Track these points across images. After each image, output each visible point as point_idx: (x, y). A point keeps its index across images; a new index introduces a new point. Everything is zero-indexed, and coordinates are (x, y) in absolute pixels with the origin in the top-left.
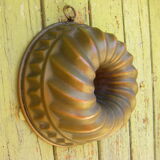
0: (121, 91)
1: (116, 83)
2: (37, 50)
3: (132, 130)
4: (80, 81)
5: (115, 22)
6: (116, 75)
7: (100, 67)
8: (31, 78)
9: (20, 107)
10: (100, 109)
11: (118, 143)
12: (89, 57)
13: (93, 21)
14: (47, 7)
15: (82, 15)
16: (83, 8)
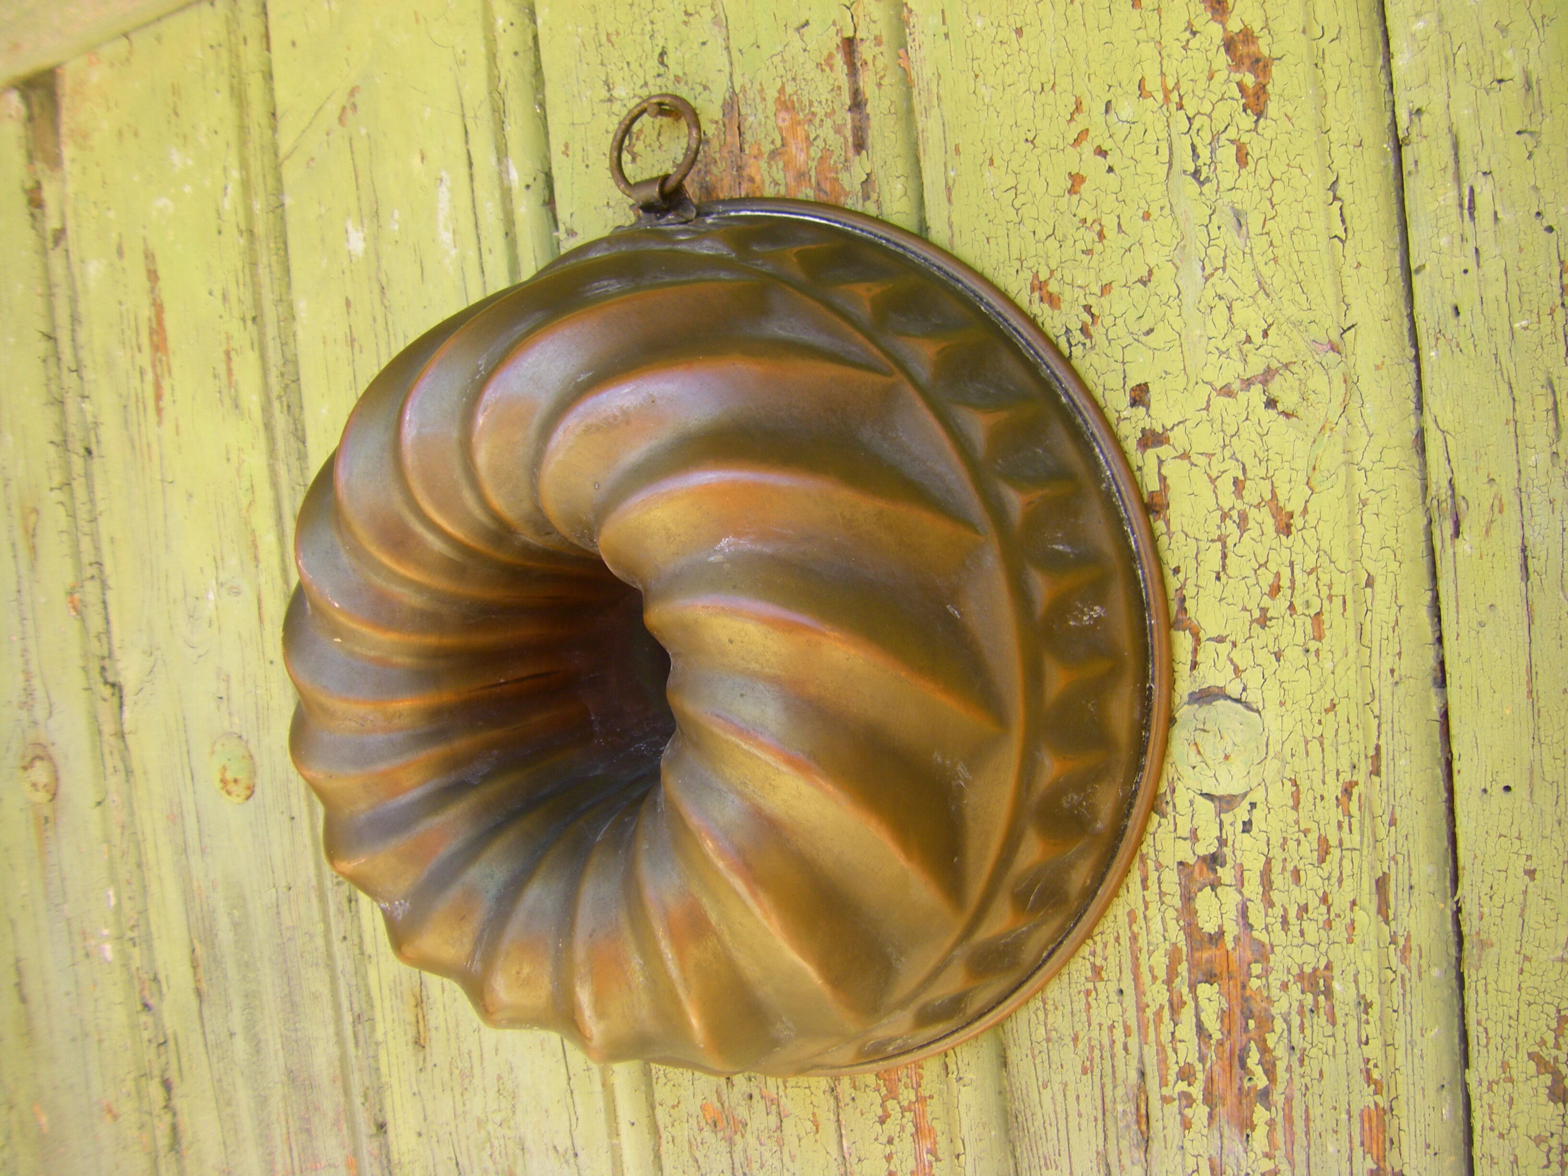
14: (563, 149)
15: (814, 114)
16: (831, 56)
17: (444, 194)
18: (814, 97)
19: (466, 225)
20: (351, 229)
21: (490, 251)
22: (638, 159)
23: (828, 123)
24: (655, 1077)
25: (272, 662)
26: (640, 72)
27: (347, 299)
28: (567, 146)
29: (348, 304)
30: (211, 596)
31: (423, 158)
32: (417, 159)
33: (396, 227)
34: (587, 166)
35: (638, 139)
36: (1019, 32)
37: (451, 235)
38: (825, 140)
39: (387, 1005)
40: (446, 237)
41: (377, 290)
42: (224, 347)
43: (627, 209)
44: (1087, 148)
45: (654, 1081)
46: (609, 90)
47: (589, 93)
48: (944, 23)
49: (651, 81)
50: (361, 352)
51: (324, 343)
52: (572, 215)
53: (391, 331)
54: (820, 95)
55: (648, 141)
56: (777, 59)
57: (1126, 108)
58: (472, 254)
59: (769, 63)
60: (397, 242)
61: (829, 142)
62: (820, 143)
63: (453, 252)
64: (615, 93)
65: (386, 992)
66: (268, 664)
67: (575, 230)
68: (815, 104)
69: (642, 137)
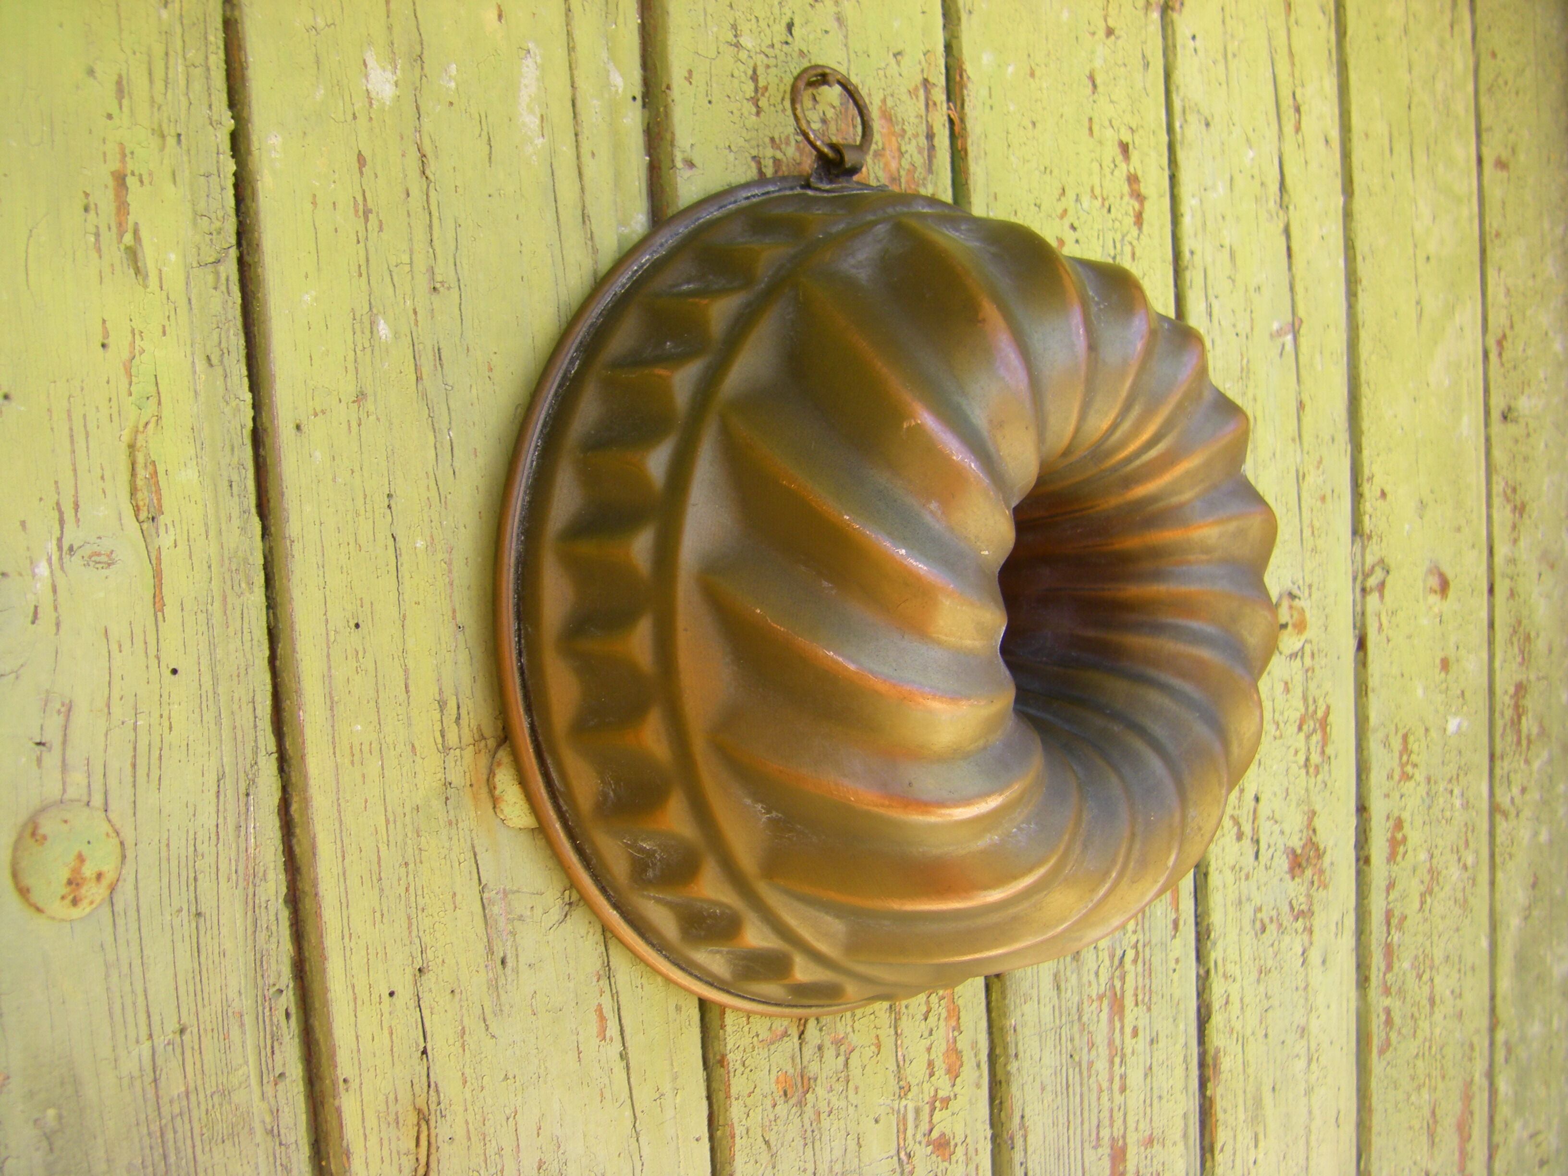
0: (1169, 646)
1: (1133, 591)
2: (618, 364)
3: (1217, 918)
4: (920, 566)
5: (1117, 185)
6: (1132, 542)
7: (1041, 481)
8: (587, 548)
9: (505, 737)
10: (1037, 761)
11: (1117, 1006)
12: (979, 417)
13: (977, 170)
14: (687, 75)
15: (904, 131)
16: (916, 89)
17: (529, 72)
18: (906, 118)
19: (561, 114)
20: (371, 63)
21: (593, 154)
22: (762, 114)
23: (914, 142)
24: (732, 1070)
25: (175, 672)
26: (768, 31)
27: (360, 154)
28: (690, 72)
29: (361, 160)
30: (43, 570)
31: (500, 17)
32: (494, 15)
33: (453, 85)
34: (710, 102)
35: (763, 95)
36: (1034, 124)
37: (538, 121)
38: (911, 156)
39: (373, 1140)
40: (532, 122)
41: (413, 155)
42: (114, 165)
43: (749, 159)
44: (1066, 222)
45: (732, 1074)
46: (736, 36)
47: (715, 29)
48: (990, 97)
49: (778, 46)
50: (381, 229)
51: (314, 203)
52: (692, 145)
53: (435, 214)
54: (909, 117)
55: (772, 101)
56: (881, 73)
57: (1086, 201)
58: (567, 150)
59: (875, 74)
60: (451, 104)
61: (914, 159)
62: (907, 156)
63: (539, 142)
64: (742, 41)
65: (372, 1121)
66: (168, 673)
67: (694, 162)
68: (906, 123)
69: (767, 94)
